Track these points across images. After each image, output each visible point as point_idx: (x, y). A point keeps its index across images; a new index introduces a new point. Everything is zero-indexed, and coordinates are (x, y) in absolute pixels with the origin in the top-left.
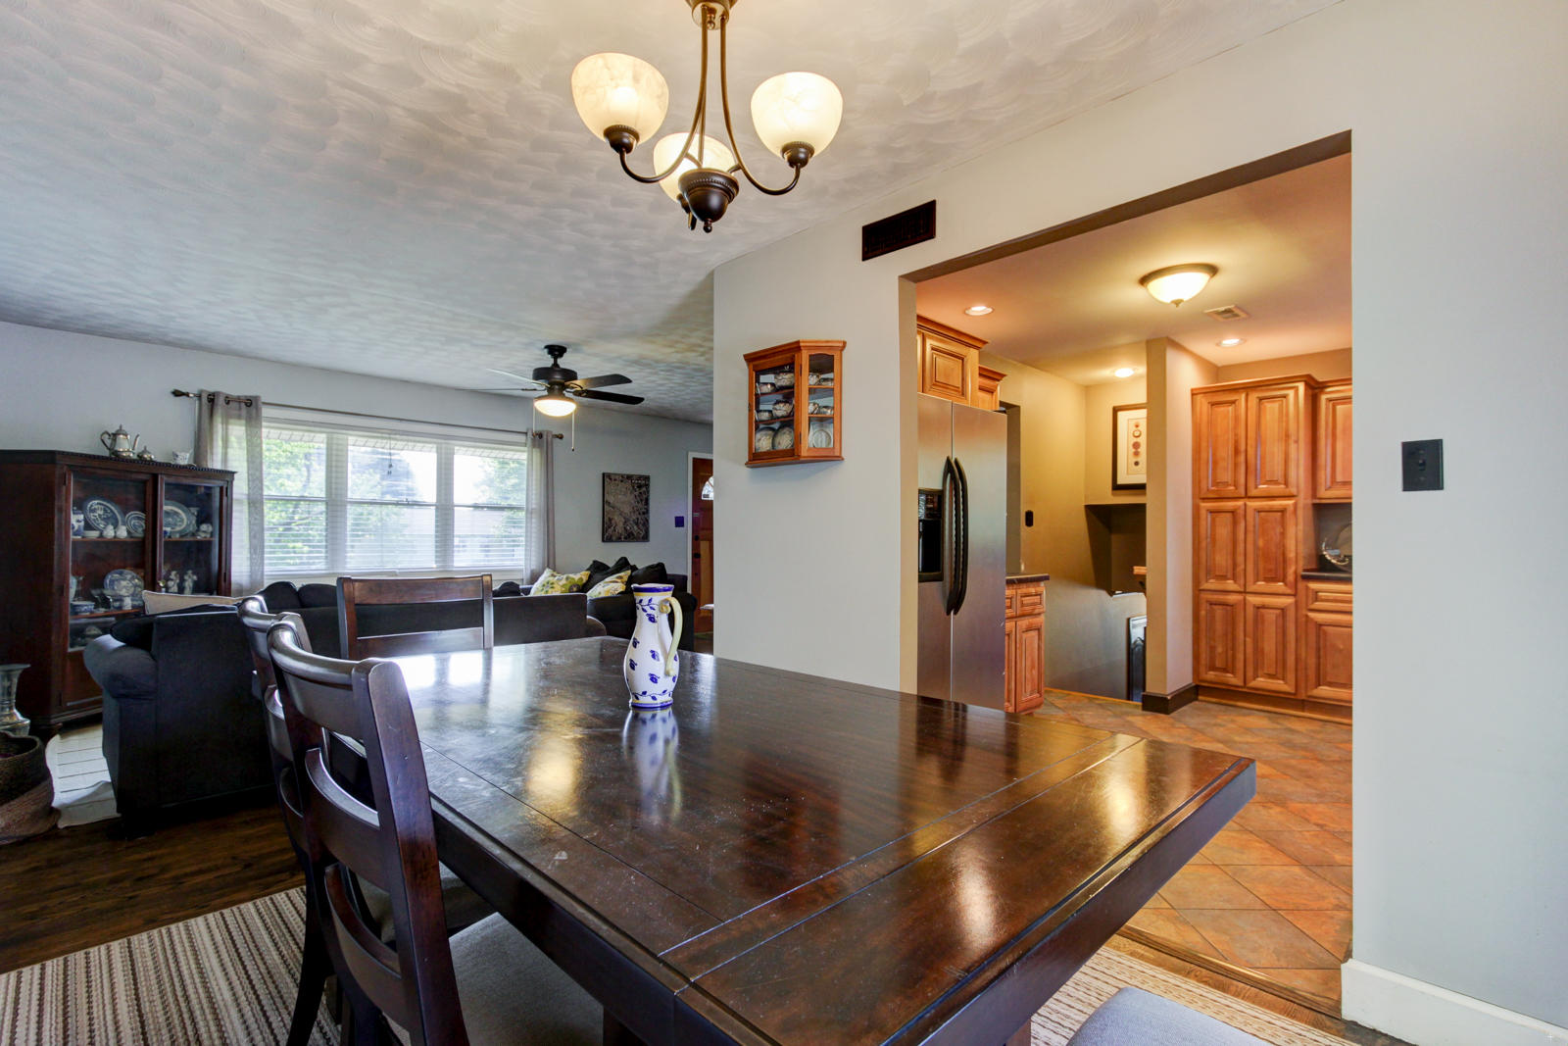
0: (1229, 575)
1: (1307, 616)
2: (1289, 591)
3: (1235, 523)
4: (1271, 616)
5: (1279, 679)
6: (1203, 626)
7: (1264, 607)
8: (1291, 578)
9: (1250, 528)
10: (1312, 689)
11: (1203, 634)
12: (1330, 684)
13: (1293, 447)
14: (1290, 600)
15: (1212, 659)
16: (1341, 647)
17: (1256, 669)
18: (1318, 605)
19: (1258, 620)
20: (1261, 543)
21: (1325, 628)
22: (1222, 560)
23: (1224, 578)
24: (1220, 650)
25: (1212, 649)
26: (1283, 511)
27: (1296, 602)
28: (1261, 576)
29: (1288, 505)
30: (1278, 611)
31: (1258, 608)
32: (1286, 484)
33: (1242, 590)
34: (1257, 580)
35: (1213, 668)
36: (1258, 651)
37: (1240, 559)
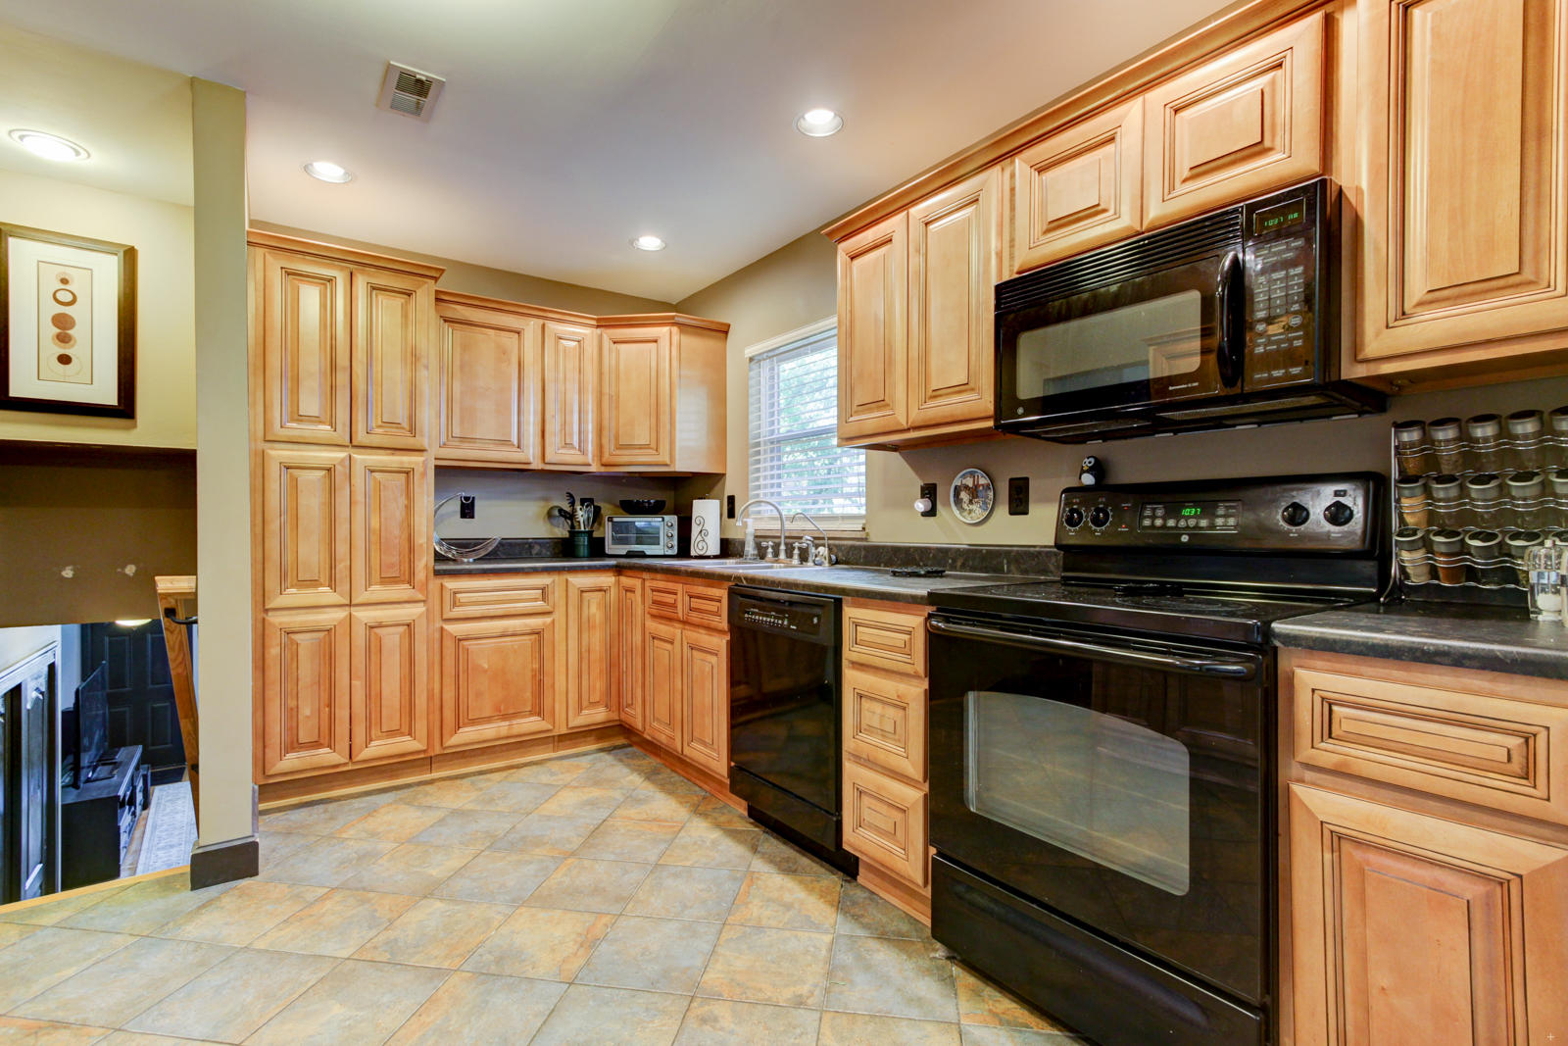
0: (324, 578)
1: (442, 629)
2: (420, 597)
3: (332, 490)
4: (392, 638)
5: (403, 734)
6: (273, 673)
7: (380, 626)
8: (421, 574)
9: (359, 497)
10: (452, 736)
11: (273, 692)
12: (473, 722)
13: (423, 374)
14: (420, 609)
15: (292, 729)
16: (486, 666)
17: (369, 729)
18: (458, 612)
19: (374, 648)
20: (375, 523)
21: (465, 643)
22: (310, 552)
23: (314, 583)
24: (306, 711)
25: (292, 713)
26: (408, 473)
27: (427, 610)
28: (376, 576)
29: (417, 463)
30: (401, 629)
31: (372, 627)
32: (413, 430)
33: (348, 602)
34: (369, 583)
35: (294, 745)
36: (373, 697)
37: (342, 549)
